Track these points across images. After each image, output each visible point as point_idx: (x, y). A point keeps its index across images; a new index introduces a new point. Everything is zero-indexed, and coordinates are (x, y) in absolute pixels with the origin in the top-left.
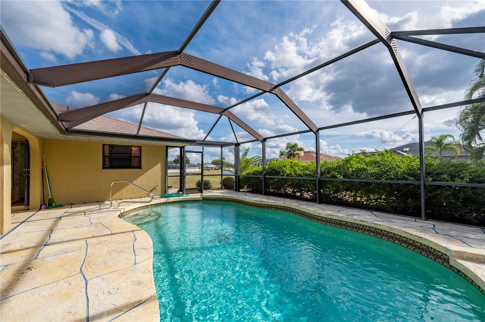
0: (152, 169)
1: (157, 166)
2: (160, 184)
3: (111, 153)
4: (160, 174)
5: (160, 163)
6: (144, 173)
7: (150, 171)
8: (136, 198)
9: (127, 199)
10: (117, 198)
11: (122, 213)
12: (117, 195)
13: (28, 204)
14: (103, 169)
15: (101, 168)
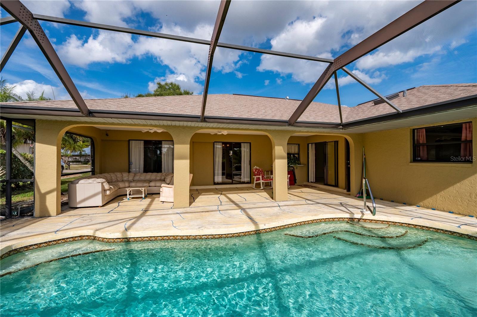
3: (428, 139)
8: (459, 214)
9: (444, 211)
10: (430, 206)
11: (359, 220)
12: (429, 201)
13: (349, 190)
14: (411, 162)
15: (409, 161)
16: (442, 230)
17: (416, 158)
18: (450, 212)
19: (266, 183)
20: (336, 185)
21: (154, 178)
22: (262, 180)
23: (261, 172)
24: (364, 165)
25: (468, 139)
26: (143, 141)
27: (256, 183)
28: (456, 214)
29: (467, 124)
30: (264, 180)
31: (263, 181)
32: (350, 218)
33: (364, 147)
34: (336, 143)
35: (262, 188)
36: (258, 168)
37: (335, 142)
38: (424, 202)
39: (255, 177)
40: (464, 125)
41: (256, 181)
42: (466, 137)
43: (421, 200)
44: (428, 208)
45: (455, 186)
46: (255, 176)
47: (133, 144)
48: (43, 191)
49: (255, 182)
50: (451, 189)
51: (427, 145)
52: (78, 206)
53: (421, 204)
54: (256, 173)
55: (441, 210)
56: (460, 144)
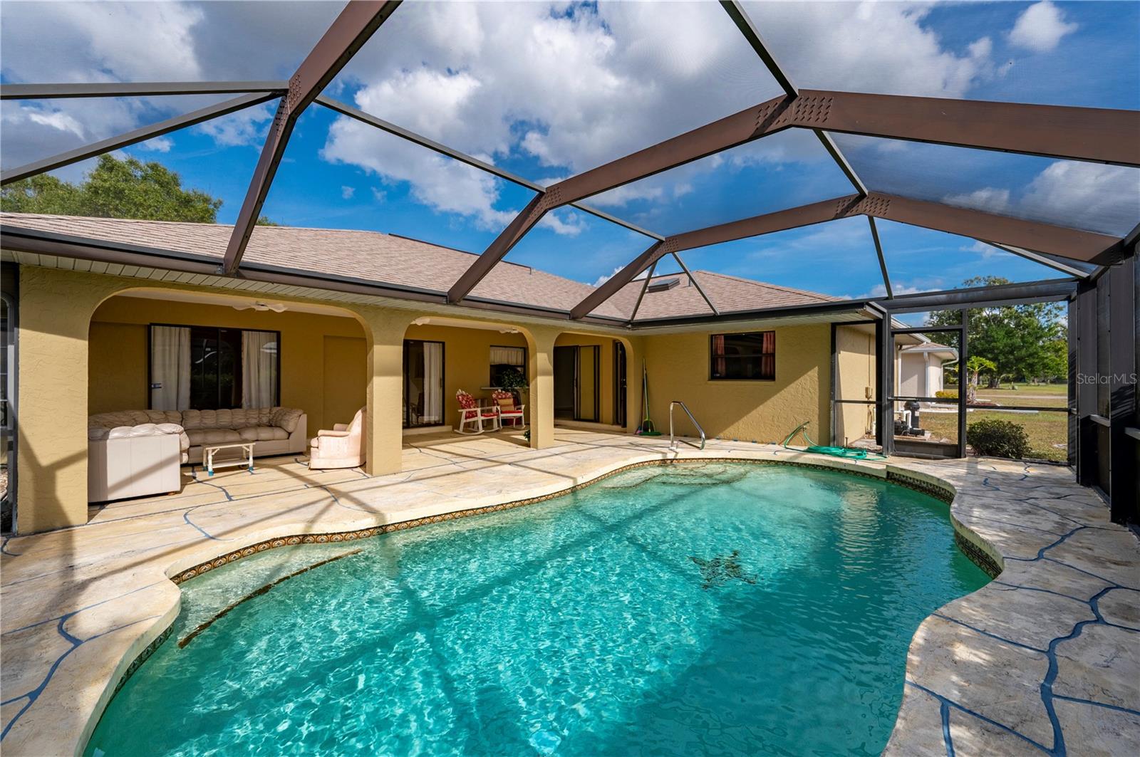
0: (798, 382)
1: (809, 373)
2: (816, 417)
3: (727, 349)
4: (818, 394)
5: (816, 368)
6: (781, 390)
7: (793, 385)
8: (762, 443)
9: (747, 441)
10: (731, 437)
11: (672, 460)
12: (730, 431)
13: (625, 425)
14: (709, 380)
15: (707, 378)
16: (759, 460)
17: (714, 376)
18: (753, 442)
19: (487, 420)
20: (596, 419)
21: (243, 421)
22: (482, 415)
23: (471, 400)
24: (644, 384)
25: (769, 352)
26: (188, 329)
27: (465, 423)
28: (759, 443)
29: (768, 334)
30: (485, 416)
31: (483, 418)
32: (661, 460)
33: (644, 357)
34: (597, 349)
35: (481, 430)
36: (464, 392)
37: (595, 346)
38: (724, 432)
39: (464, 411)
40: (765, 334)
41: (466, 418)
42: (767, 348)
43: (721, 431)
44: (729, 439)
45: (758, 408)
46: (463, 408)
47: (159, 334)
48: (45, 460)
49: (463, 421)
50: (754, 412)
51: (726, 358)
52: (110, 498)
53: (721, 435)
54: (464, 402)
55: (743, 441)
56: (761, 358)
